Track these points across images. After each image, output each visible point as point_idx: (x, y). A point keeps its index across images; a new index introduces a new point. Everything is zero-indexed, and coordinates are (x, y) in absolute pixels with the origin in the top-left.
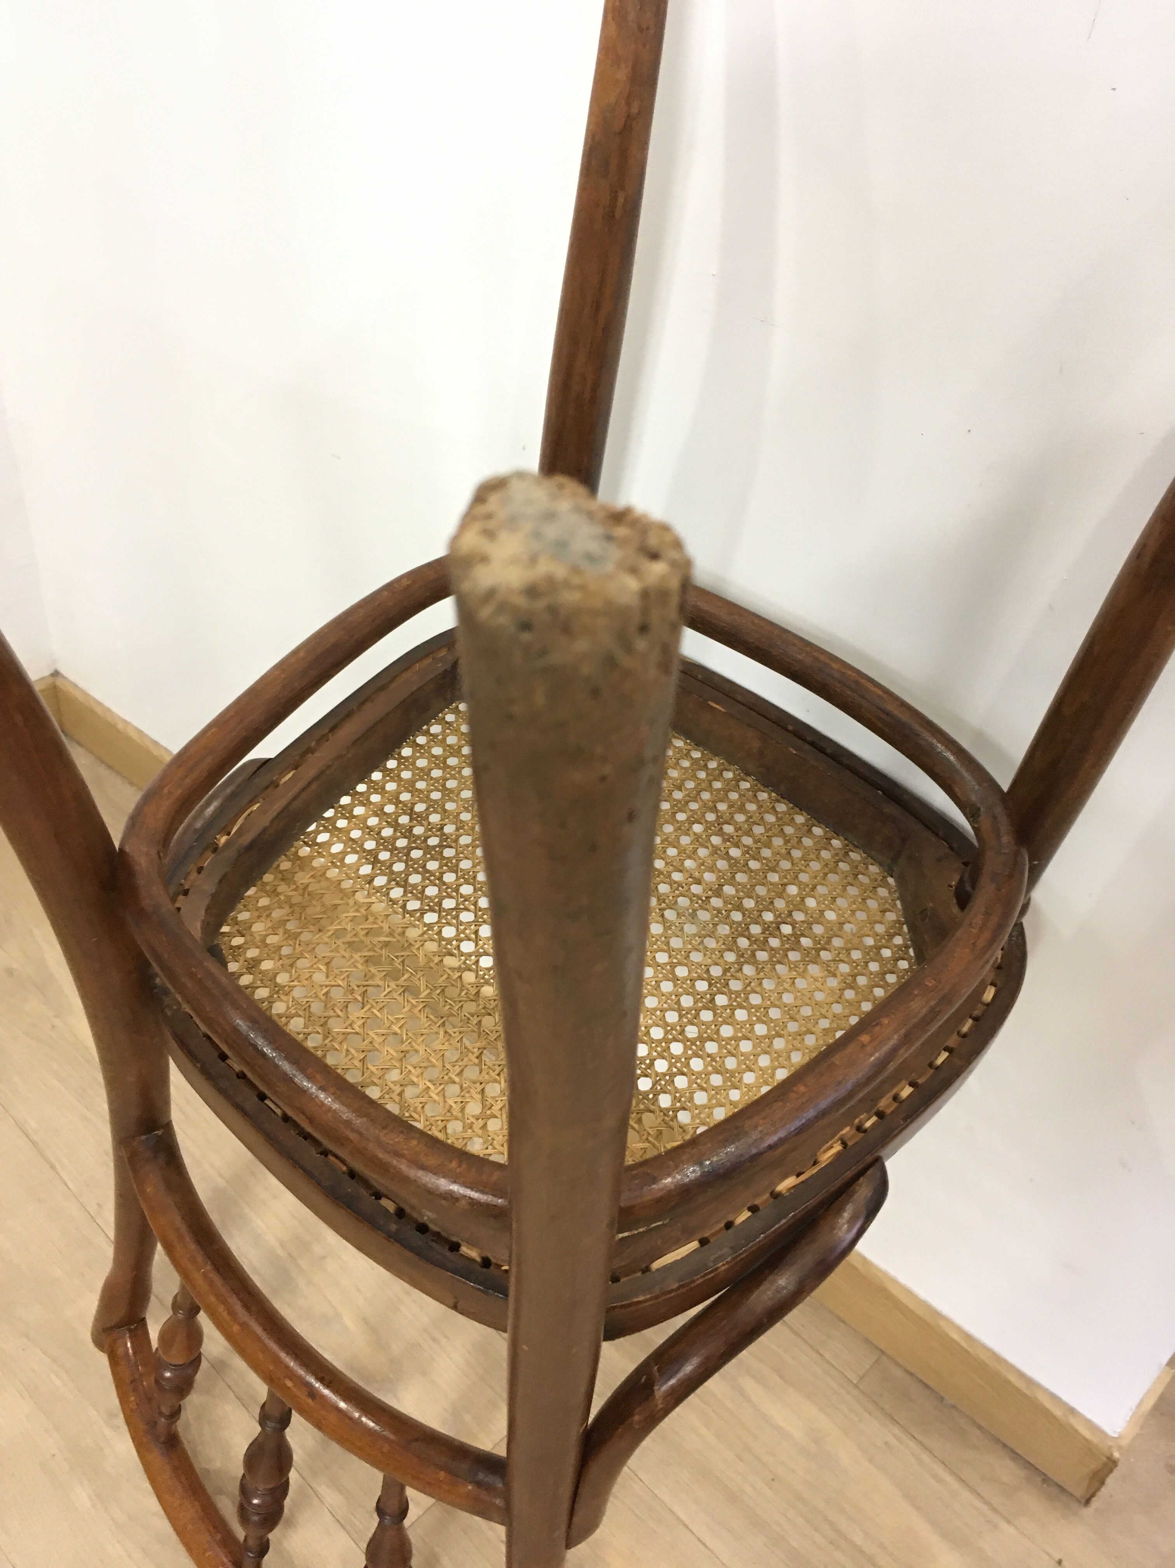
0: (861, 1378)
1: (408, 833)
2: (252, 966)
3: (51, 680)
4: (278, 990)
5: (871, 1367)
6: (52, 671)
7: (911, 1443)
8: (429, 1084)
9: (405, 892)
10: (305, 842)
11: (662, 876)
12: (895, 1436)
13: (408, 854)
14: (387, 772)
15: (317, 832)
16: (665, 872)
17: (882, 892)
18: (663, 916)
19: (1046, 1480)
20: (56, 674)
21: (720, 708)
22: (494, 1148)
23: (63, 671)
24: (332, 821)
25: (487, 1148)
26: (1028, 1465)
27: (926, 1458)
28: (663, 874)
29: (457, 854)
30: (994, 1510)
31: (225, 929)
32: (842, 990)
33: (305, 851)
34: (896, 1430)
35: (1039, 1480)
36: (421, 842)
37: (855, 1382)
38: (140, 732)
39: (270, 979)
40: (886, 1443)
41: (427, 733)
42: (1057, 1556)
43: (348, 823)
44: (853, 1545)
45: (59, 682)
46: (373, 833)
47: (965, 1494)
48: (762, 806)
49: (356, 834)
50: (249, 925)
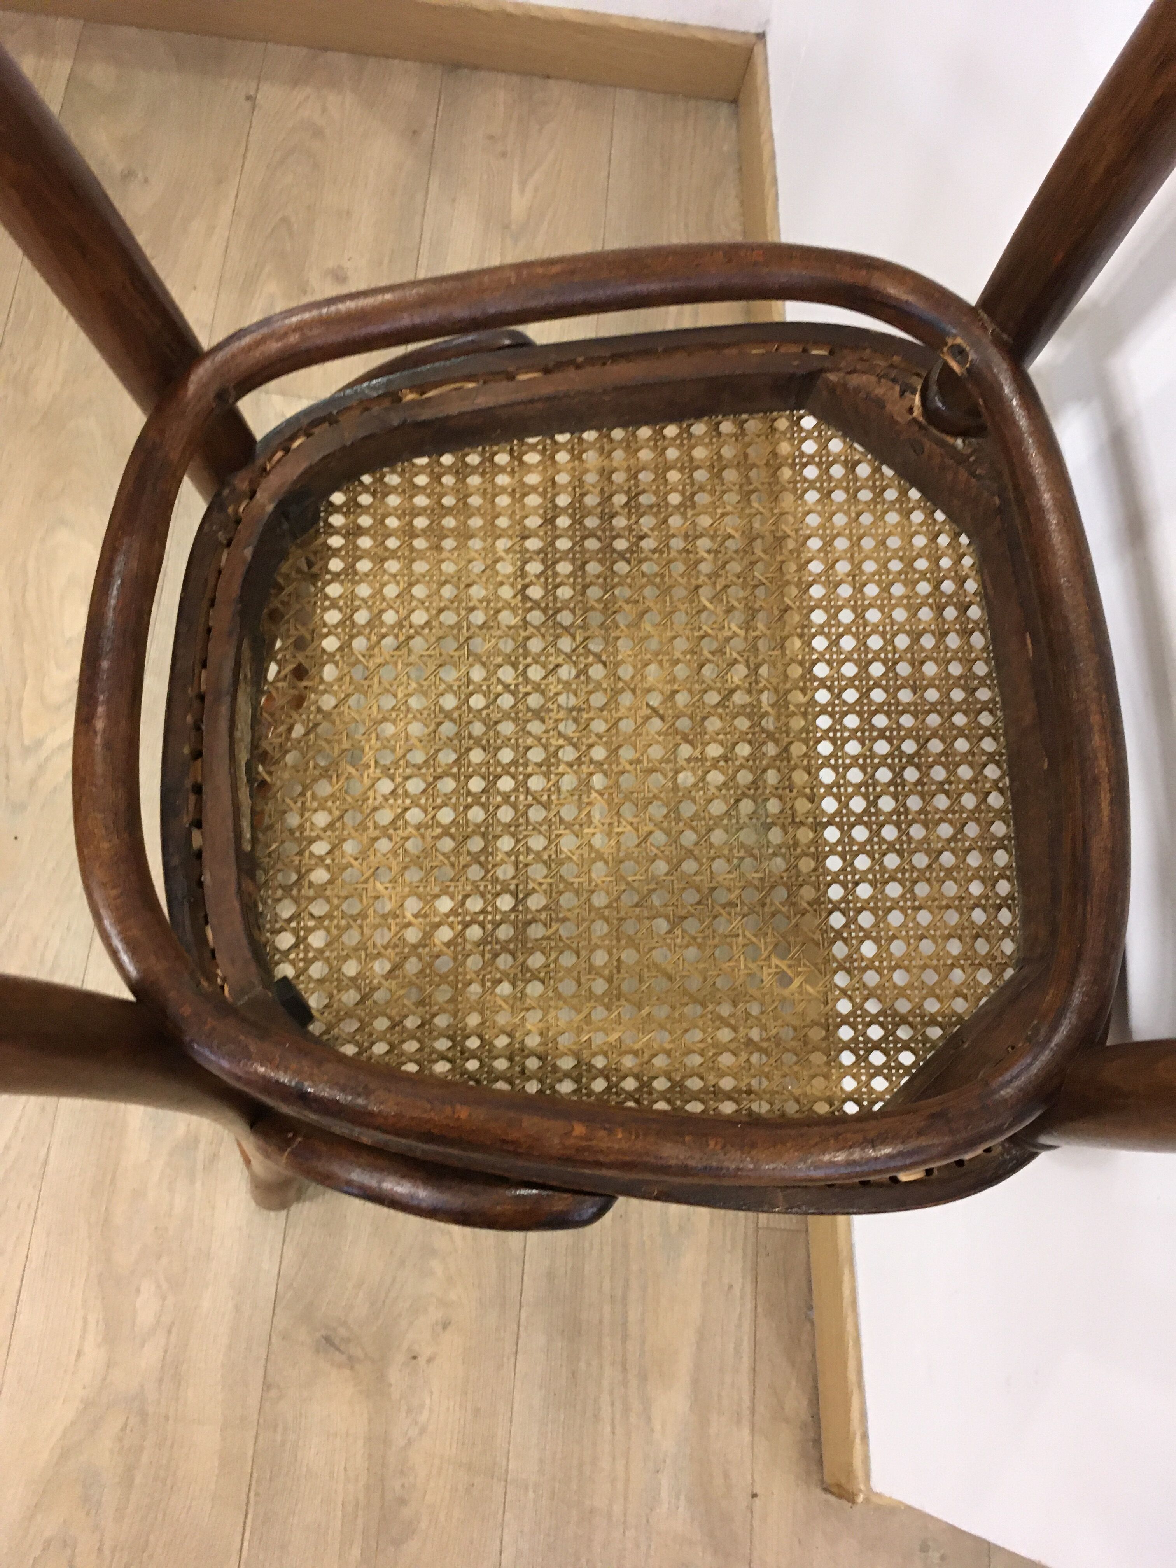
0: (768, 1228)
1: (607, 516)
2: (353, 532)
3: (754, 39)
4: (349, 574)
5: (784, 1230)
6: (760, 30)
7: (749, 1306)
8: (372, 763)
9: (542, 573)
10: (512, 449)
11: (785, 763)
12: (742, 1289)
13: (584, 538)
14: (659, 435)
15: (533, 448)
16: (792, 762)
17: (984, 977)
18: (738, 801)
19: (817, 1442)
20: (761, 36)
21: (1031, 652)
22: (361, 865)
23: (770, 39)
24: (557, 447)
25: (356, 859)
26: (816, 1417)
27: (747, 1326)
28: (789, 761)
29: (627, 575)
30: (753, 1412)
31: (367, 479)
32: (814, 1023)
33: (502, 459)
34: (749, 1288)
35: (812, 1434)
36: (607, 535)
37: (760, 1225)
38: (773, 157)
39: (353, 555)
40: (731, 1287)
41: (741, 425)
42: (757, 1490)
43: (568, 462)
44: (625, 1315)
45: (758, 49)
46: (578, 488)
47: (744, 1381)
48: (977, 782)
49: (563, 478)
50: (389, 490)
